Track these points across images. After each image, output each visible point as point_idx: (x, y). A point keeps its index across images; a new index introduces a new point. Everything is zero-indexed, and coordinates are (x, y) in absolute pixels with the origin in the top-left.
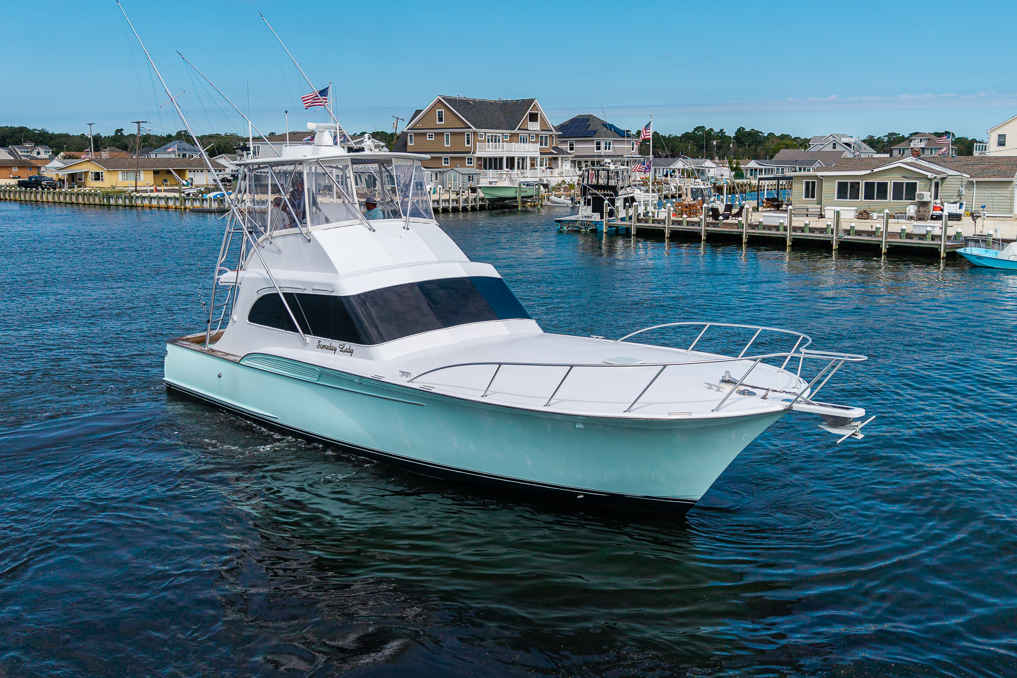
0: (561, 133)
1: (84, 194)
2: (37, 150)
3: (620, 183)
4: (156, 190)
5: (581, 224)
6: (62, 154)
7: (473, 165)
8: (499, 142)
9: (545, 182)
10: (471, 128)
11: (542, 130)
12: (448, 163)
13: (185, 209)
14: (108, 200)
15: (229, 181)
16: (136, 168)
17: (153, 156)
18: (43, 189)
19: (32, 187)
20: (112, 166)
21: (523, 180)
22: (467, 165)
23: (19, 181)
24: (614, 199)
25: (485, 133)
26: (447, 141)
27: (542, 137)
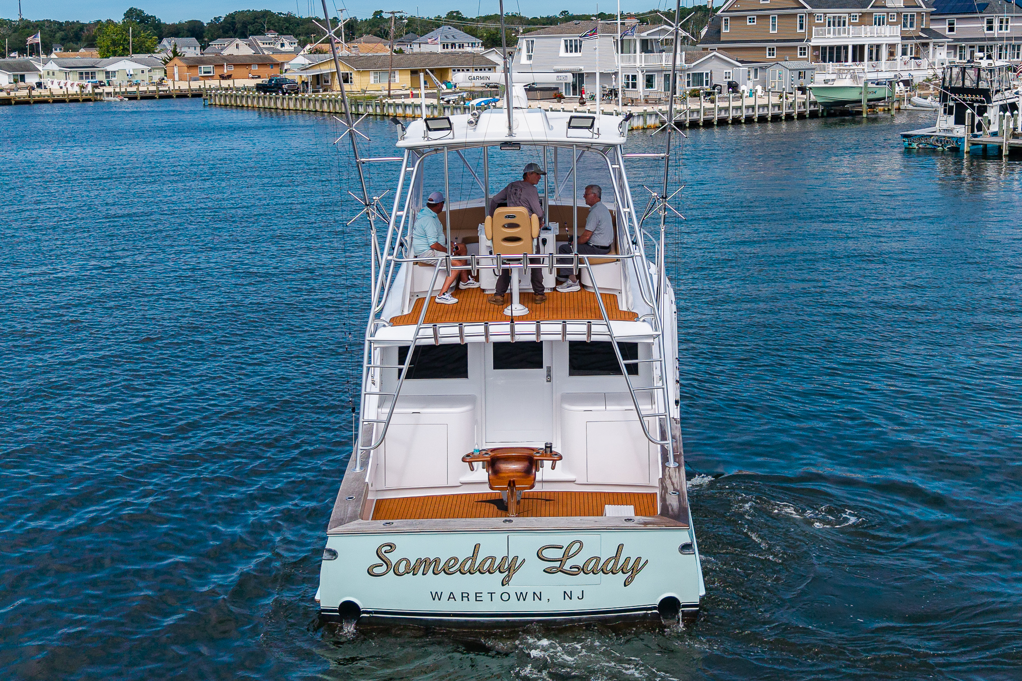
0: (934, 9)
1: (330, 100)
2: (281, 42)
3: (996, 85)
4: (412, 94)
5: (937, 141)
6: (308, 47)
7: (806, 56)
8: (844, 25)
9: (906, 78)
10: (805, 8)
11: (906, 7)
12: (773, 55)
14: (358, 108)
16: (391, 66)
17: (416, 47)
18: (284, 94)
19: (271, 92)
20: (363, 66)
21: (873, 76)
22: (799, 56)
23: (257, 83)
24: (986, 106)
25: (825, 14)
26: (774, 25)
27: (906, 16)
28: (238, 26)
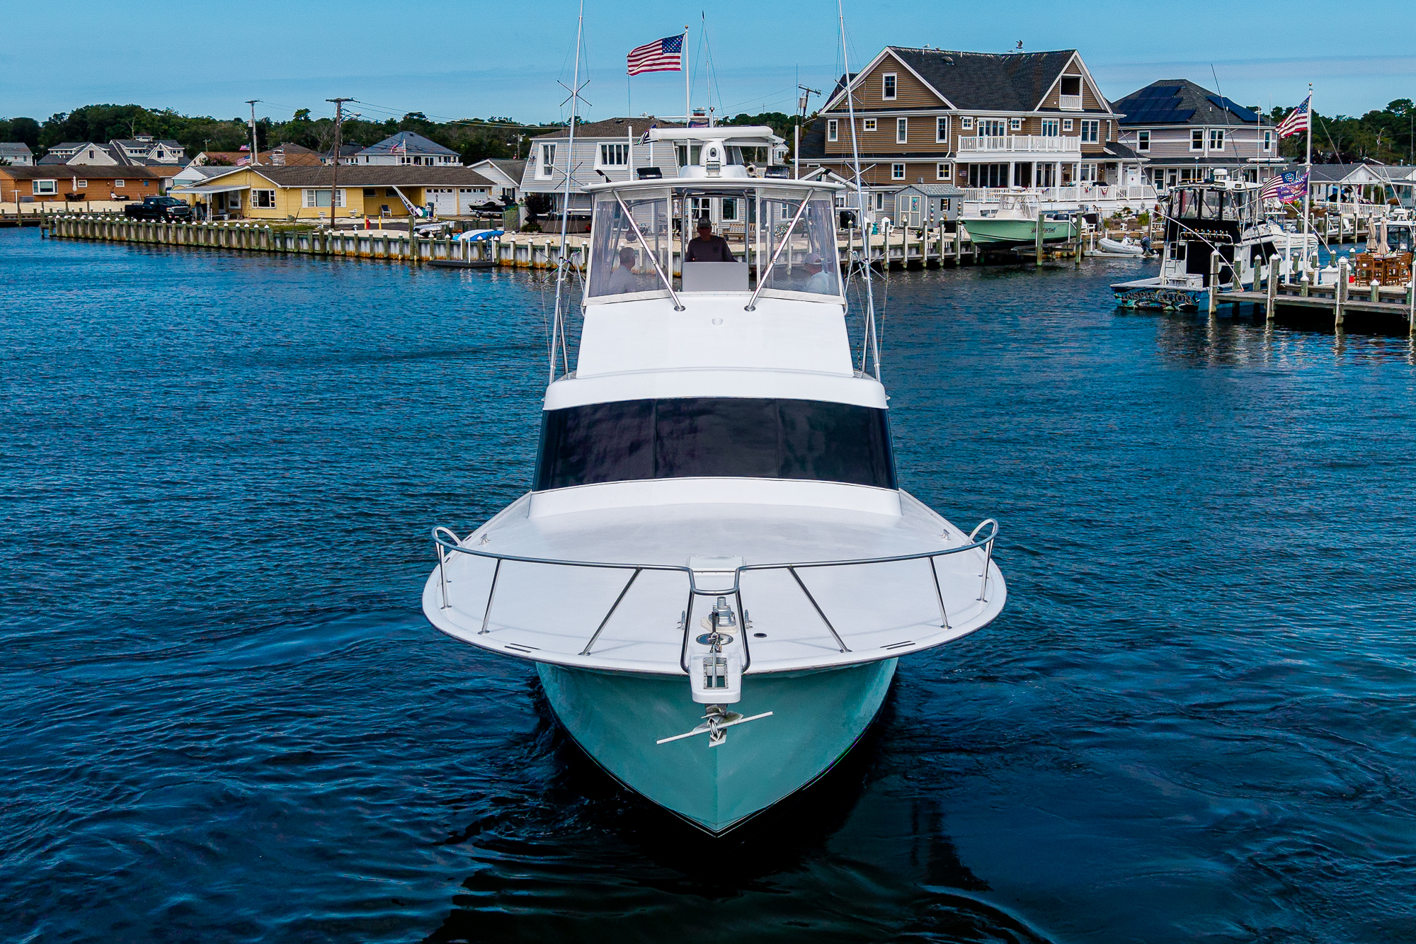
0: (1124, 116)
1: (241, 231)
2: (158, 149)
3: (1246, 217)
4: (369, 224)
5: (1165, 296)
6: (202, 156)
7: (949, 178)
8: (1002, 134)
9: (1091, 211)
10: (948, 108)
11: (1087, 111)
12: (901, 175)
13: (420, 260)
14: (284, 244)
15: (499, 209)
16: (333, 182)
17: (362, 162)
18: (169, 221)
19: (148, 218)
20: (291, 179)
21: (1047, 207)
22: (938, 178)
23: (127, 206)
24: (1232, 247)
25: (975, 117)
26: (902, 132)
27: (1086, 124)
28: (91, 127)
